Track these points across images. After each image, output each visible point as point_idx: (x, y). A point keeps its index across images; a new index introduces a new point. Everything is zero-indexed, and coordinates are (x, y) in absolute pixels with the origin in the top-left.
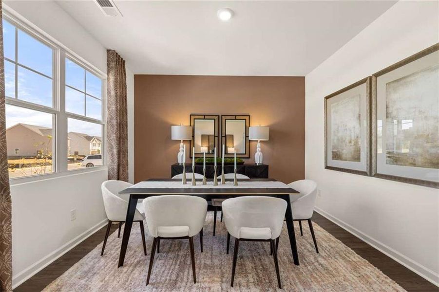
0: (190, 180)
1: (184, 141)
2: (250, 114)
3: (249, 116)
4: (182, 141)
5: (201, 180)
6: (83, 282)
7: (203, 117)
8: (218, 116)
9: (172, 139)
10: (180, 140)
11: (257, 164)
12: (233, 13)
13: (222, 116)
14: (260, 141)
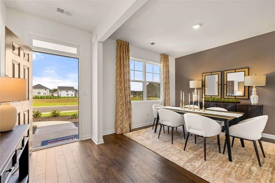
0: (192, 108)
1: (197, 88)
2: (249, 67)
3: (248, 68)
4: (196, 89)
5: (197, 109)
6: (145, 132)
7: (210, 74)
8: (221, 72)
9: (190, 87)
10: (195, 88)
11: (252, 104)
12: (201, 25)
13: (224, 71)
14: (256, 86)
